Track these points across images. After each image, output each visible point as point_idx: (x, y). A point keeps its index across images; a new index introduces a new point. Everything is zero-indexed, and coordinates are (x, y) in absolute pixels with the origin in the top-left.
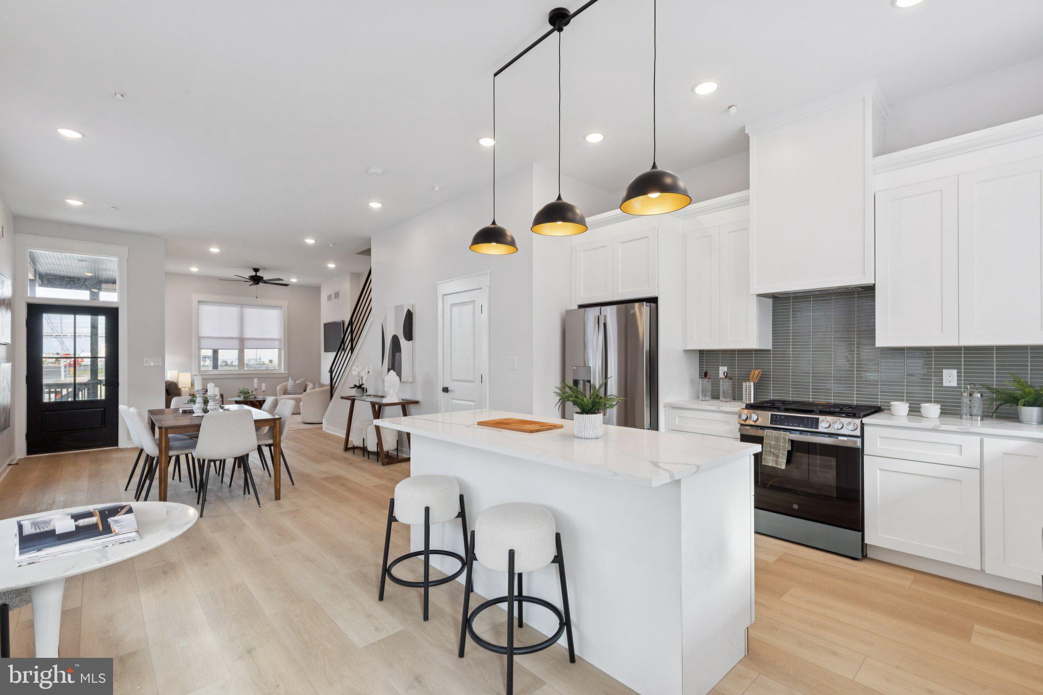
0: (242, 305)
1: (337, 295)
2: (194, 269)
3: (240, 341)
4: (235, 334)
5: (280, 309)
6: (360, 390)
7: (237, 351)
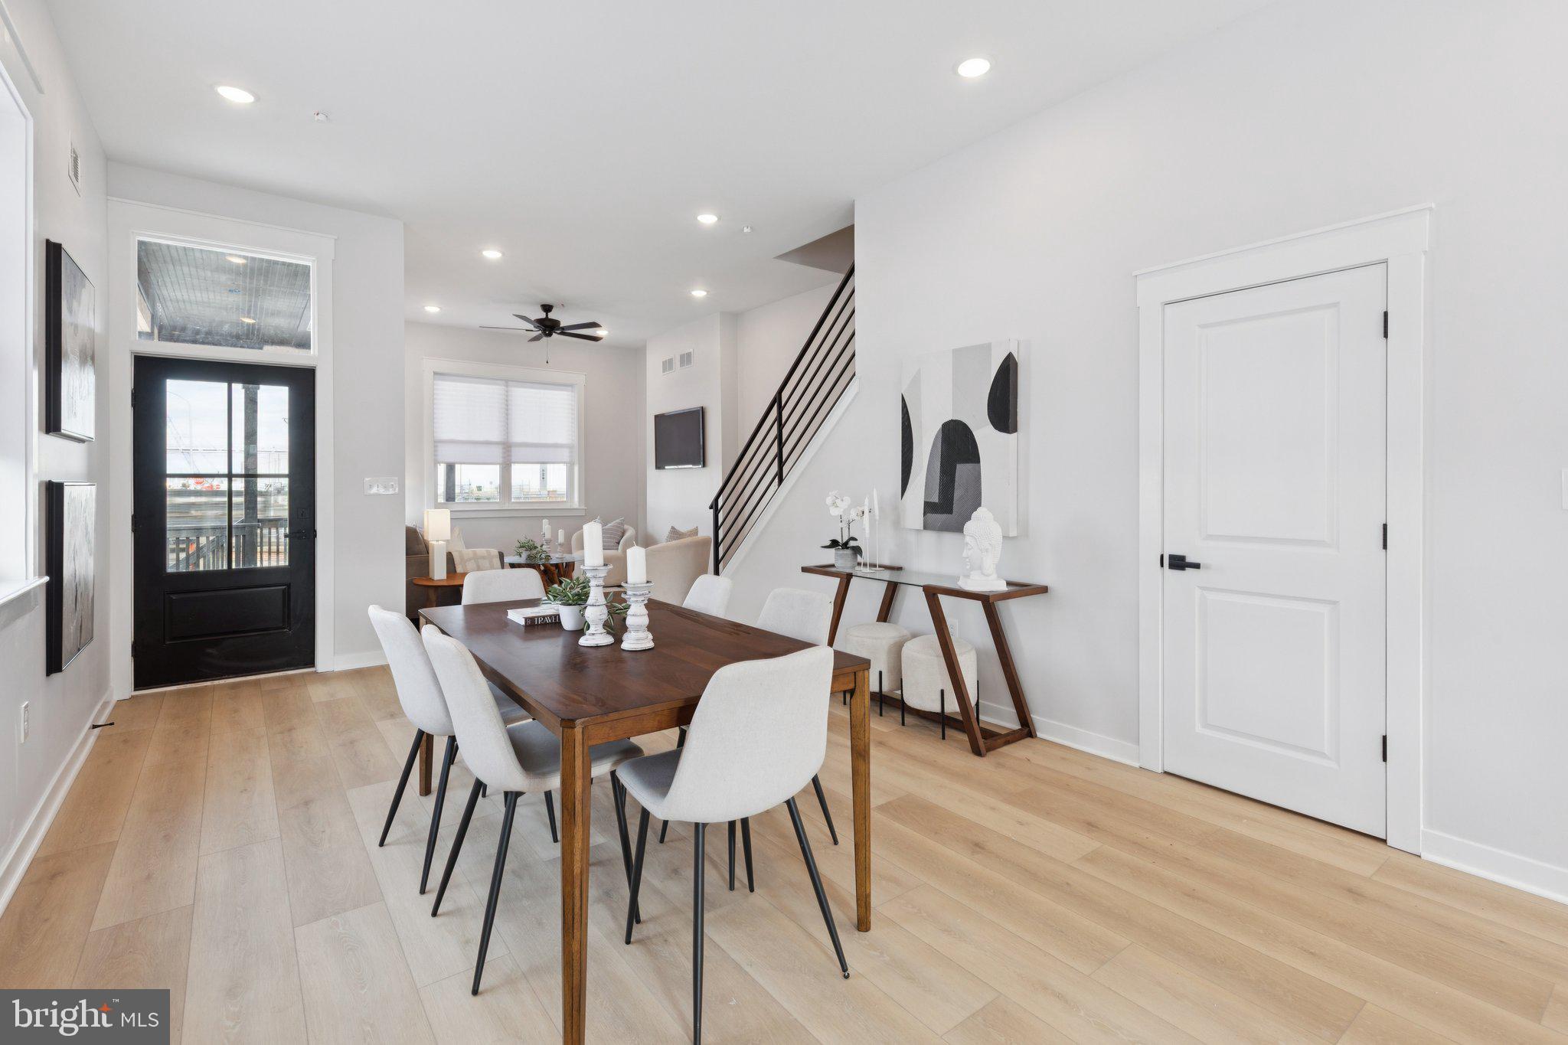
0: (507, 382)
1: (686, 359)
2: (432, 309)
3: (504, 448)
4: (495, 435)
5: (570, 388)
6: (848, 552)
7: (497, 468)
